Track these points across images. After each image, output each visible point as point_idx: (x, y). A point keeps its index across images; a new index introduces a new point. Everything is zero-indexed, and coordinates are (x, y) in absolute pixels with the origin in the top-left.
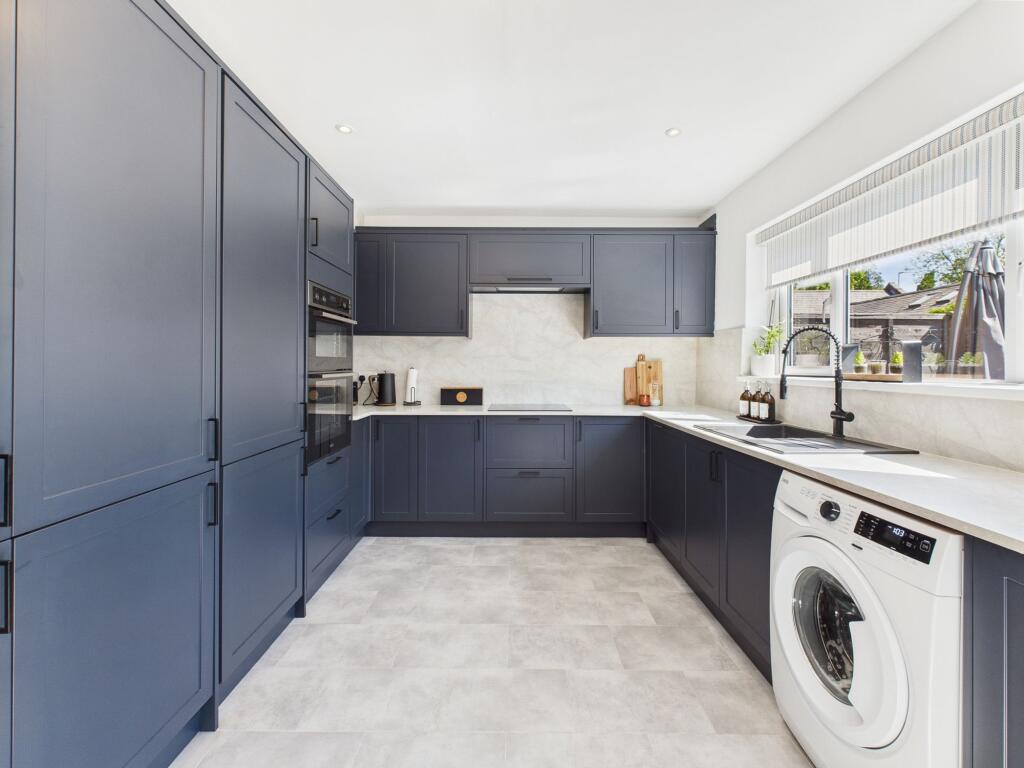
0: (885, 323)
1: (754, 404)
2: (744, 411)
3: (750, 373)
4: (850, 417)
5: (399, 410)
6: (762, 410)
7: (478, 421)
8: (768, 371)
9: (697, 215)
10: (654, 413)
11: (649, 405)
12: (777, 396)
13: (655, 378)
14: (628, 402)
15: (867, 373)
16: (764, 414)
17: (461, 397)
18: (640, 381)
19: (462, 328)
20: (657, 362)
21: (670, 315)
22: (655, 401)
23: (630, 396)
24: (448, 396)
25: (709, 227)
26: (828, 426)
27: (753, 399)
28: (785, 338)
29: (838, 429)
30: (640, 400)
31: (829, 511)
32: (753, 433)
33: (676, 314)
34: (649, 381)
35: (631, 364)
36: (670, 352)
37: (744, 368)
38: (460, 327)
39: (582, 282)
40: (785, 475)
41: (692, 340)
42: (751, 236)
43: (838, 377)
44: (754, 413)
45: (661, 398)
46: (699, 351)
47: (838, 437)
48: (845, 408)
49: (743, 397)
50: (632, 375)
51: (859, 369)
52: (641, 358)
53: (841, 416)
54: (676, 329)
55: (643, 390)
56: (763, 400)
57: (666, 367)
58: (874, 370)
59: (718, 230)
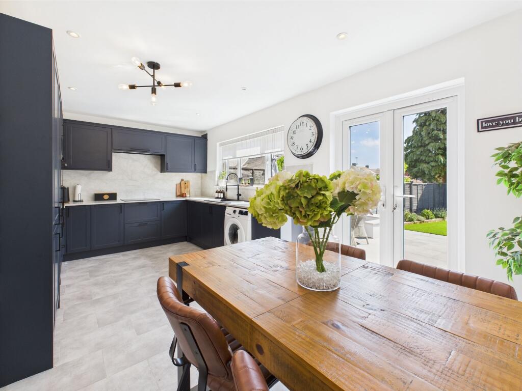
0: (252, 170)
1: (219, 194)
2: (217, 196)
3: (218, 185)
4: (240, 195)
5: (71, 204)
6: (221, 195)
7: (121, 206)
8: (223, 184)
9: (201, 132)
10: (188, 198)
11: (186, 197)
12: (225, 192)
13: (187, 187)
14: (177, 196)
15: (244, 184)
16: (222, 196)
17: (106, 197)
18: (182, 188)
19: (109, 167)
20: (188, 181)
21: (193, 166)
22: (188, 195)
23: (178, 194)
24: (98, 197)
25: (205, 137)
26: (236, 197)
27: (219, 192)
28: (227, 175)
29: (238, 198)
30: (182, 195)
31: (235, 212)
32: (221, 201)
33: (195, 165)
34: (185, 188)
35: (179, 182)
36: (192, 178)
37: (216, 184)
38: (108, 167)
39: (162, 152)
40: (227, 207)
41: (199, 174)
42: (218, 144)
43: (238, 185)
44: (219, 197)
45: (190, 194)
46: (202, 178)
47: (238, 200)
48: (240, 193)
49: (216, 192)
50: (179, 186)
51: (242, 184)
52: (182, 180)
53: (239, 195)
54: (195, 171)
55: (183, 192)
56: (222, 193)
57: (191, 183)
58: (245, 184)
59: (208, 138)
